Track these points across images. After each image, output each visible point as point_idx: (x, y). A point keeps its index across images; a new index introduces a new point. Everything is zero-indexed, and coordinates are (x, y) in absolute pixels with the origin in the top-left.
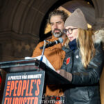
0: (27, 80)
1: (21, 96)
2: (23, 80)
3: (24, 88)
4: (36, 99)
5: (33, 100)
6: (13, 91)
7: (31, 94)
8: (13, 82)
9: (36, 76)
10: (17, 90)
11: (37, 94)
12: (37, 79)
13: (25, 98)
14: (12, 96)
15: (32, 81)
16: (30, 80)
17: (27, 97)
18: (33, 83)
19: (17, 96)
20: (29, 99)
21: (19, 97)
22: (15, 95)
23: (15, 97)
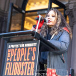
0: (24, 48)
1: (19, 61)
2: (21, 48)
3: (22, 55)
5: (30, 64)
6: (13, 57)
7: (28, 60)
8: (13, 50)
9: (32, 45)
10: (16, 56)
11: (33, 59)
12: (33, 47)
13: (23, 63)
14: (12, 61)
15: (29, 49)
16: (27, 48)
17: (25, 61)
18: (30, 50)
20: (27, 63)
21: (18, 62)
22: (14, 60)
23: (15, 62)
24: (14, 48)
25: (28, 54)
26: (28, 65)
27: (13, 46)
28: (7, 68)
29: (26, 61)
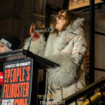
0: (19, 67)
1: (16, 82)
2: (16, 68)
3: (18, 75)
4: (28, 83)
7: (23, 80)
8: (9, 70)
9: (26, 64)
10: (12, 77)
11: (28, 80)
12: (27, 66)
13: (19, 84)
14: (9, 83)
16: (22, 67)
17: (21, 82)
18: (25, 70)
19: (13, 83)
20: (22, 84)
22: (11, 81)
24: (11, 69)
25: (24, 74)
27: (9, 66)
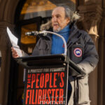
0: (49, 73)
1: (44, 88)
2: (45, 73)
3: (46, 81)
5: (58, 92)
6: (35, 84)
7: (55, 86)
8: (34, 75)
9: (59, 70)
10: (39, 83)
12: (60, 72)
13: (49, 90)
14: (35, 88)
15: (55, 74)
16: (53, 73)
17: (51, 89)
18: (57, 75)
19: (40, 88)
20: (53, 90)
21: (42, 89)
22: (37, 87)
23: (38, 89)
24: (36, 73)
25: (55, 80)
26: (55, 92)
27: (33, 71)
28: (27, 97)
29: (53, 88)
